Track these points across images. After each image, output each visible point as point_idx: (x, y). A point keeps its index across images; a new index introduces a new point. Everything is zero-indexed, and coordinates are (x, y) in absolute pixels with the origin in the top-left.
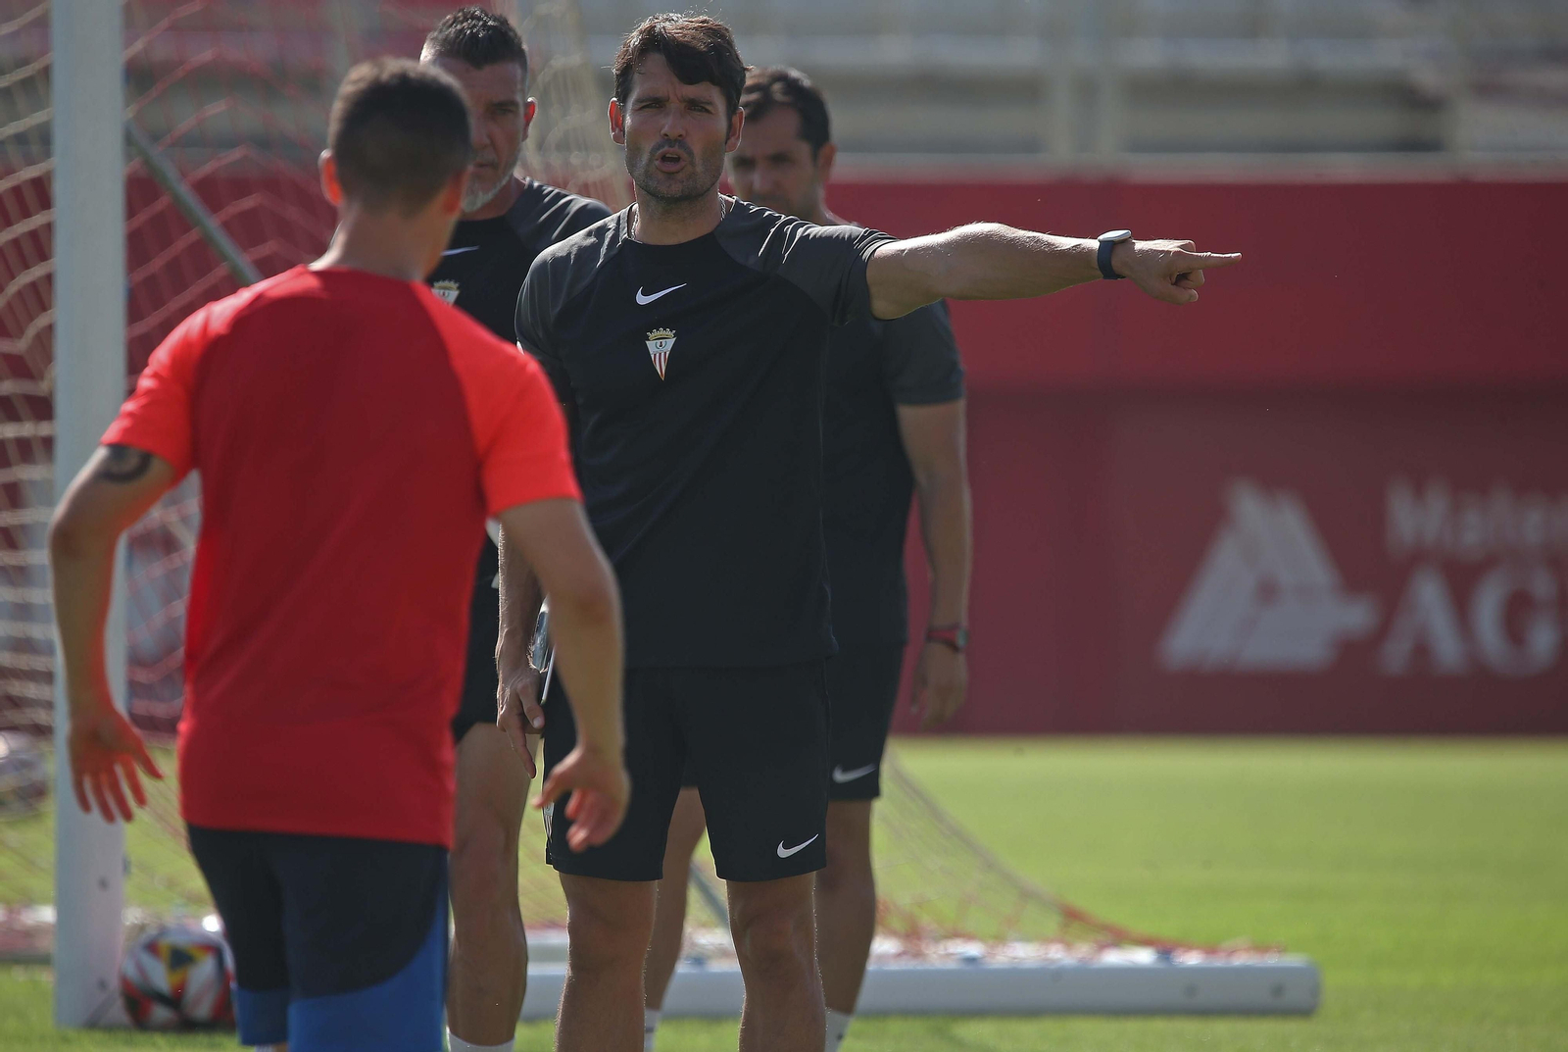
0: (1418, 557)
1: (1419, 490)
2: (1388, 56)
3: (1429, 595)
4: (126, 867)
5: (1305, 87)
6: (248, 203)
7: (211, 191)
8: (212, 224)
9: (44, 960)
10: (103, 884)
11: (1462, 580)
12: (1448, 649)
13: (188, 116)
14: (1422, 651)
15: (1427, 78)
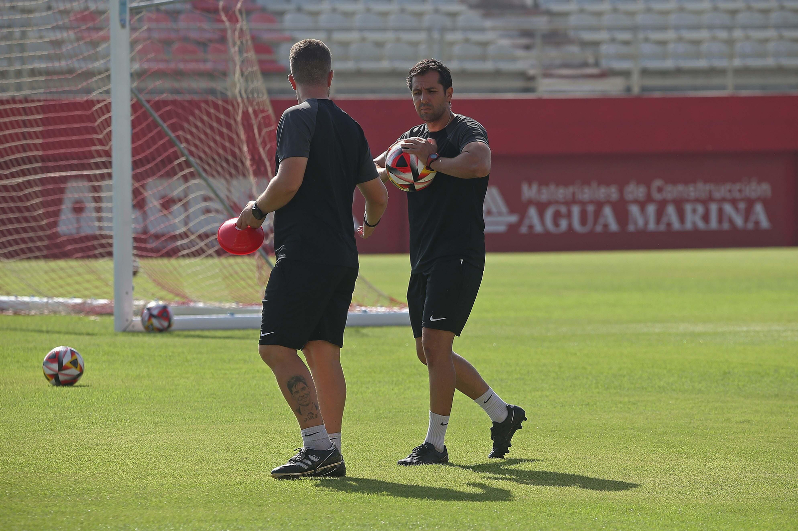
0: (530, 202)
1: (530, 185)
2: (519, 66)
3: (533, 212)
4: (133, 288)
5: (497, 74)
6: (168, 108)
7: (157, 105)
8: (156, 116)
9: (111, 314)
10: (127, 293)
11: (542, 208)
12: (538, 228)
13: (151, 84)
14: (531, 227)
15: (532, 72)
